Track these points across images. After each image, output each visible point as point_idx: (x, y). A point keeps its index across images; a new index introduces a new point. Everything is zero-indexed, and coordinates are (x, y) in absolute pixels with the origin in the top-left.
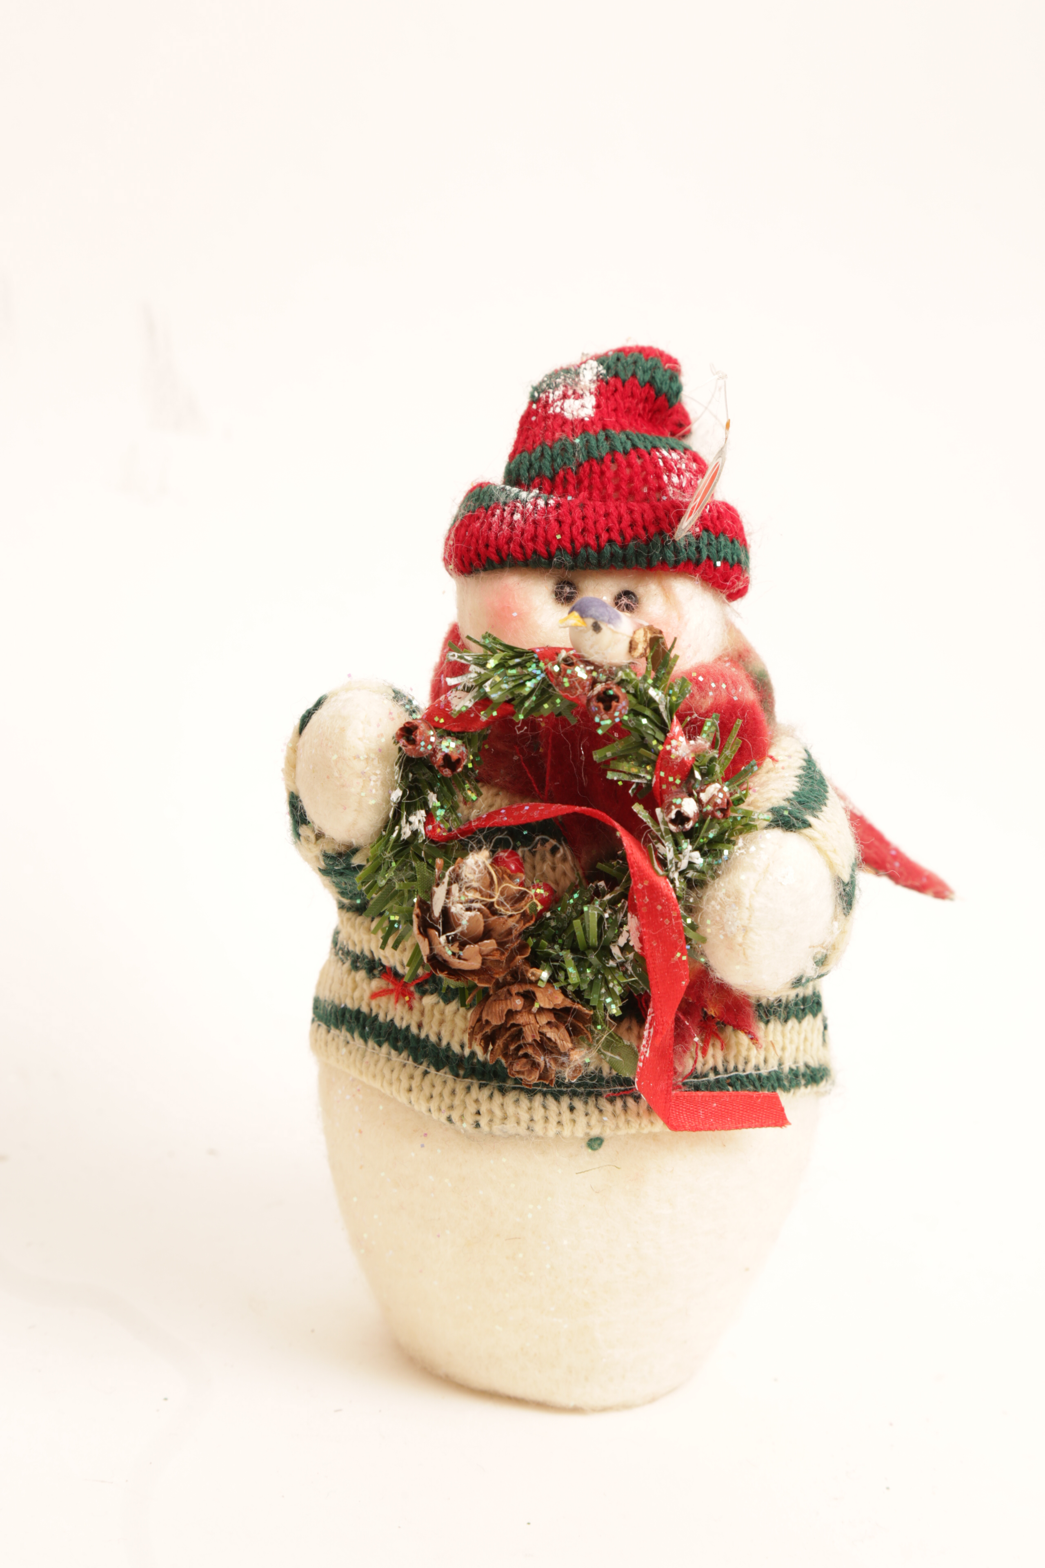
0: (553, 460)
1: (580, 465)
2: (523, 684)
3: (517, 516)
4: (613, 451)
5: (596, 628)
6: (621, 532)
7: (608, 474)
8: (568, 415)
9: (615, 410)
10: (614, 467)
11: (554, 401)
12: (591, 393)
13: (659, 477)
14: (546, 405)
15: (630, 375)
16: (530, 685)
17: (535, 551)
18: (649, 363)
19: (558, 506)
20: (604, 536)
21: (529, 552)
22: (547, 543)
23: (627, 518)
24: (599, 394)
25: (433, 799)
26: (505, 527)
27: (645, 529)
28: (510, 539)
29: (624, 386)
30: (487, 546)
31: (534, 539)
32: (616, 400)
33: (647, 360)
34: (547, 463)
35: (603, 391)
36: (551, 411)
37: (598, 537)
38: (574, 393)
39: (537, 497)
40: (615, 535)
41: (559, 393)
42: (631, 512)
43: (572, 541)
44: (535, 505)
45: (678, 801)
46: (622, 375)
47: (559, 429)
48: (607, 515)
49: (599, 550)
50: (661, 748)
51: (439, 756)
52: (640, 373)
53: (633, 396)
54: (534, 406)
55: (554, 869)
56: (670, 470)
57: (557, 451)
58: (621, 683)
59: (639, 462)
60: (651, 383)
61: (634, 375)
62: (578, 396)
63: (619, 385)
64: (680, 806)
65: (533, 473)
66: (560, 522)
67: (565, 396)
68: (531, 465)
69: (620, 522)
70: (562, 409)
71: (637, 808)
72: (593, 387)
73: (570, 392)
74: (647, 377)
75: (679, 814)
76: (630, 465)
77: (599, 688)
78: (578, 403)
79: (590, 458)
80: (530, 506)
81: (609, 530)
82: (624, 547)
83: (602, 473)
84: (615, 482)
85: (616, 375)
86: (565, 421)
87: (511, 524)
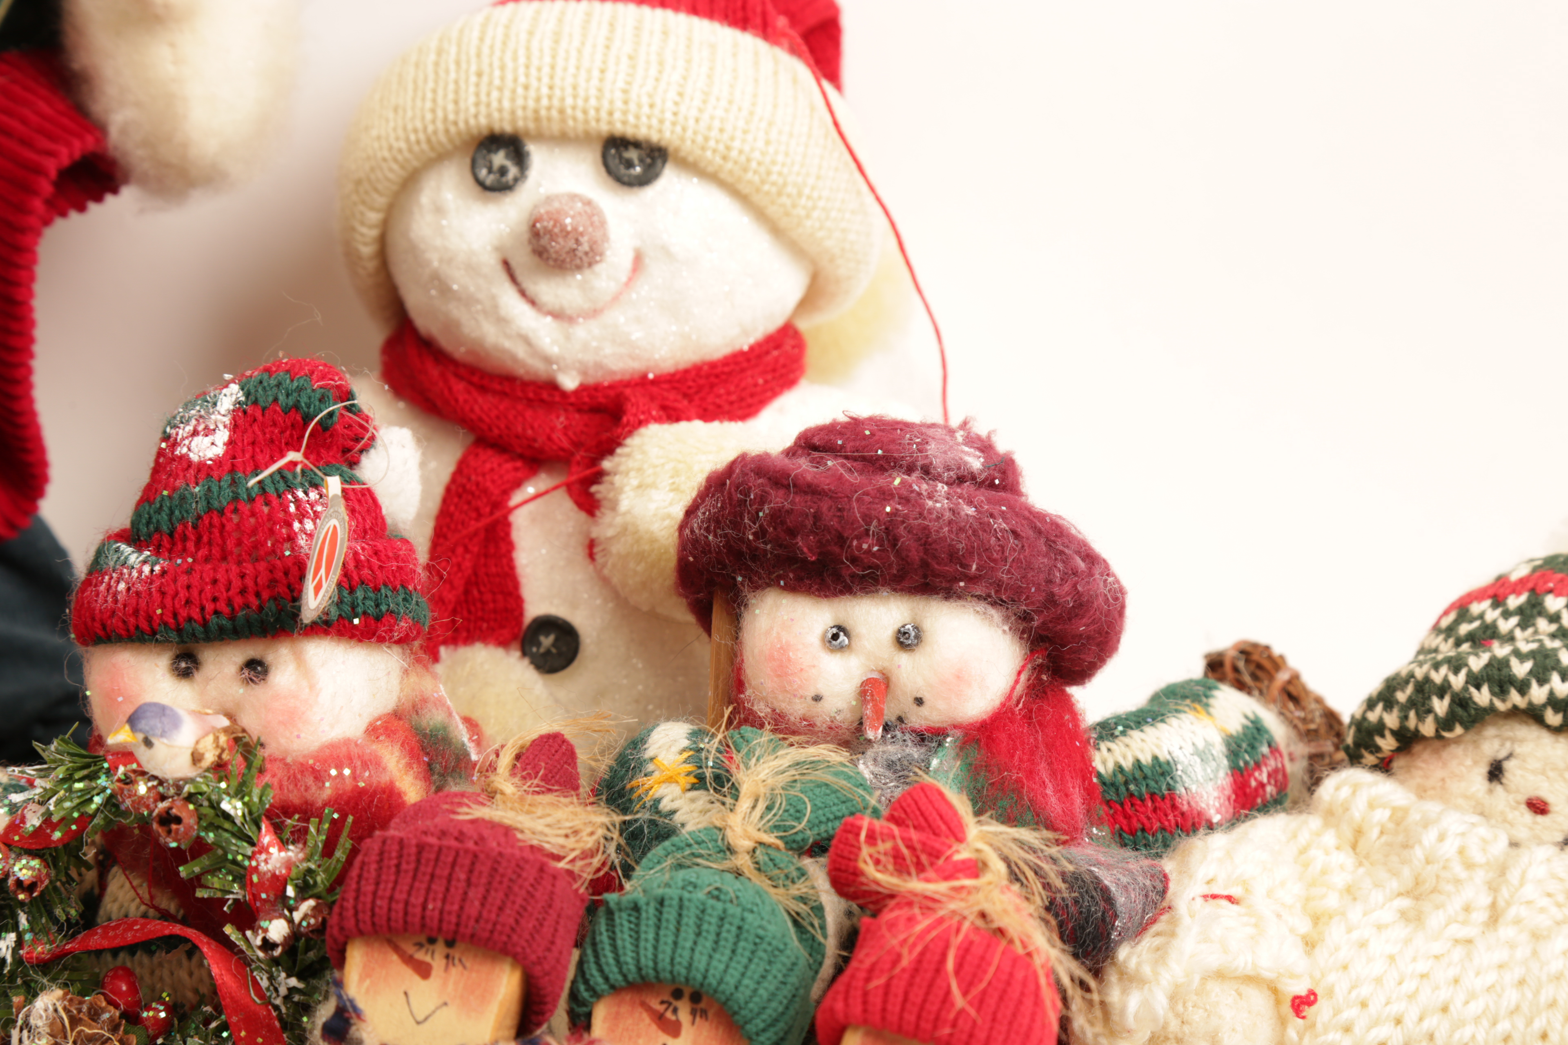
0: (172, 513)
1: (199, 517)
2: (90, 800)
3: (122, 586)
4: (236, 498)
5: (148, 743)
6: (229, 602)
7: (228, 527)
8: (194, 457)
9: (253, 443)
10: (235, 518)
11: (183, 439)
12: (225, 426)
13: (290, 525)
14: (175, 444)
15: (271, 399)
16: (98, 800)
17: (137, 627)
18: (295, 384)
19: (163, 572)
20: (209, 607)
21: (132, 628)
22: (149, 618)
23: (237, 583)
24: (235, 427)
25: (23, 921)
26: (110, 599)
27: (258, 595)
28: (113, 612)
29: (263, 415)
30: (93, 620)
31: (136, 611)
32: (254, 432)
33: (292, 380)
34: (164, 516)
35: (240, 422)
36: (177, 453)
37: (203, 609)
38: (206, 428)
39: (145, 562)
40: (222, 606)
41: (189, 428)
42: (243, 576)
43: (175, 615)
44: (140, 572)
45: (264, 924)
46: (262, 403)
47: (181, 474)
48: (215, 582)
49: (205, 623)
50: (247, 863)
51: (11, 881)
52: (282, 398)
53: (275, 424)
54: (164, 445)
55: (191, 974)
56: (302, 516)
57: (176, 502)
58: (190, 798)
59: (266, 509)
60: (296, 407)
61: (276, 400)
62: (208, 432)
63: (258, 415)
64: (266, 931)
65: (152, 527)
66: (163, 594)
67: (195, 433)
68: (150, 518)
69: (228, 590)
70: (189, 449)
71: (228, 929)
72: (227, 420)
73: (201, 428)
74: (291, 402)
75: (265, 940)
76: (253, 514)
77: (162, 805)
78: (208, 440)
79: (210, 510)
80: (135, 574)
81: (215, 600)
82: (232, 618)
83: (223, 526)
84: (235, 535)
85: (255, 403)
86: (190, 463)
87: (115, 594)
